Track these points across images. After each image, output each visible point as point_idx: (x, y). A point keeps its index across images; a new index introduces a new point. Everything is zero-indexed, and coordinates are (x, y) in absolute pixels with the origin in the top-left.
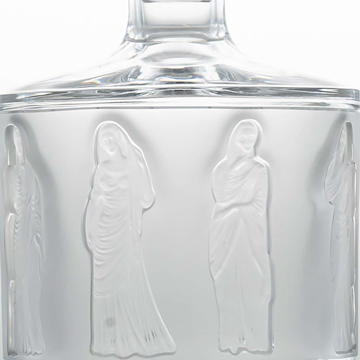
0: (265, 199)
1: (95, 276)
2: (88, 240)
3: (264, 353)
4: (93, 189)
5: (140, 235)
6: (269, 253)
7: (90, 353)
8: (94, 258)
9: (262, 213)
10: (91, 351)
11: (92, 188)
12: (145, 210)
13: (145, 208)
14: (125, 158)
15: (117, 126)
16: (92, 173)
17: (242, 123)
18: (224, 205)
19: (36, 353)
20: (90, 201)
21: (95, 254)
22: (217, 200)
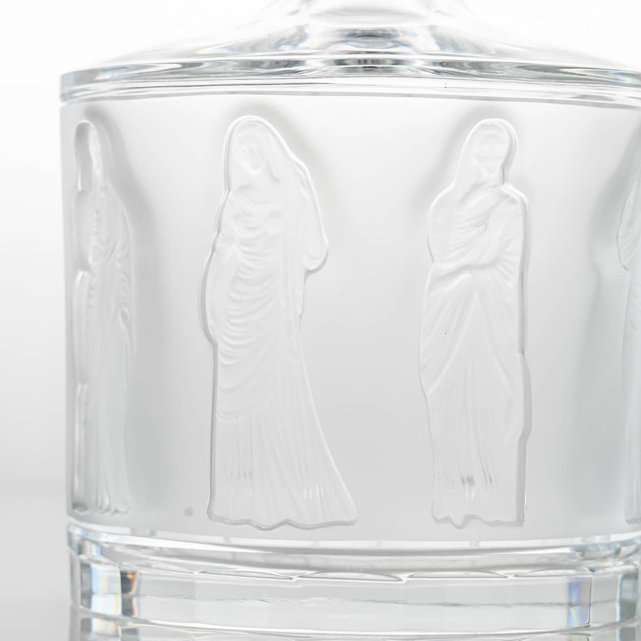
0: (517, 259)
1: (221, 384)
2: (210, 322)
3: (508, 524)
4: (220, 234)
5: (301, 316)
6: (522, 352)
7: (207, 516)
8: (219, 353)
9: (512, 283)
10: (210, 513)
11: (219, 232)
12: (309, 272)
13: (311, 269)
14: (277, 181)
15: (266, 126)
16: (219, 207)
17: (483, 125)
18: (448, 267)
19: (117, 511)
20: (215, 254)
21: (221, 346)
22: (436, 258)
